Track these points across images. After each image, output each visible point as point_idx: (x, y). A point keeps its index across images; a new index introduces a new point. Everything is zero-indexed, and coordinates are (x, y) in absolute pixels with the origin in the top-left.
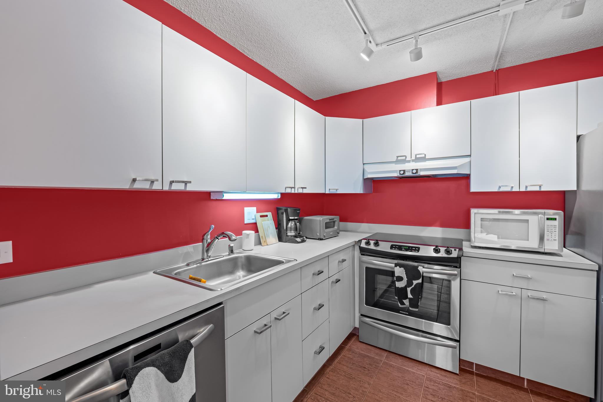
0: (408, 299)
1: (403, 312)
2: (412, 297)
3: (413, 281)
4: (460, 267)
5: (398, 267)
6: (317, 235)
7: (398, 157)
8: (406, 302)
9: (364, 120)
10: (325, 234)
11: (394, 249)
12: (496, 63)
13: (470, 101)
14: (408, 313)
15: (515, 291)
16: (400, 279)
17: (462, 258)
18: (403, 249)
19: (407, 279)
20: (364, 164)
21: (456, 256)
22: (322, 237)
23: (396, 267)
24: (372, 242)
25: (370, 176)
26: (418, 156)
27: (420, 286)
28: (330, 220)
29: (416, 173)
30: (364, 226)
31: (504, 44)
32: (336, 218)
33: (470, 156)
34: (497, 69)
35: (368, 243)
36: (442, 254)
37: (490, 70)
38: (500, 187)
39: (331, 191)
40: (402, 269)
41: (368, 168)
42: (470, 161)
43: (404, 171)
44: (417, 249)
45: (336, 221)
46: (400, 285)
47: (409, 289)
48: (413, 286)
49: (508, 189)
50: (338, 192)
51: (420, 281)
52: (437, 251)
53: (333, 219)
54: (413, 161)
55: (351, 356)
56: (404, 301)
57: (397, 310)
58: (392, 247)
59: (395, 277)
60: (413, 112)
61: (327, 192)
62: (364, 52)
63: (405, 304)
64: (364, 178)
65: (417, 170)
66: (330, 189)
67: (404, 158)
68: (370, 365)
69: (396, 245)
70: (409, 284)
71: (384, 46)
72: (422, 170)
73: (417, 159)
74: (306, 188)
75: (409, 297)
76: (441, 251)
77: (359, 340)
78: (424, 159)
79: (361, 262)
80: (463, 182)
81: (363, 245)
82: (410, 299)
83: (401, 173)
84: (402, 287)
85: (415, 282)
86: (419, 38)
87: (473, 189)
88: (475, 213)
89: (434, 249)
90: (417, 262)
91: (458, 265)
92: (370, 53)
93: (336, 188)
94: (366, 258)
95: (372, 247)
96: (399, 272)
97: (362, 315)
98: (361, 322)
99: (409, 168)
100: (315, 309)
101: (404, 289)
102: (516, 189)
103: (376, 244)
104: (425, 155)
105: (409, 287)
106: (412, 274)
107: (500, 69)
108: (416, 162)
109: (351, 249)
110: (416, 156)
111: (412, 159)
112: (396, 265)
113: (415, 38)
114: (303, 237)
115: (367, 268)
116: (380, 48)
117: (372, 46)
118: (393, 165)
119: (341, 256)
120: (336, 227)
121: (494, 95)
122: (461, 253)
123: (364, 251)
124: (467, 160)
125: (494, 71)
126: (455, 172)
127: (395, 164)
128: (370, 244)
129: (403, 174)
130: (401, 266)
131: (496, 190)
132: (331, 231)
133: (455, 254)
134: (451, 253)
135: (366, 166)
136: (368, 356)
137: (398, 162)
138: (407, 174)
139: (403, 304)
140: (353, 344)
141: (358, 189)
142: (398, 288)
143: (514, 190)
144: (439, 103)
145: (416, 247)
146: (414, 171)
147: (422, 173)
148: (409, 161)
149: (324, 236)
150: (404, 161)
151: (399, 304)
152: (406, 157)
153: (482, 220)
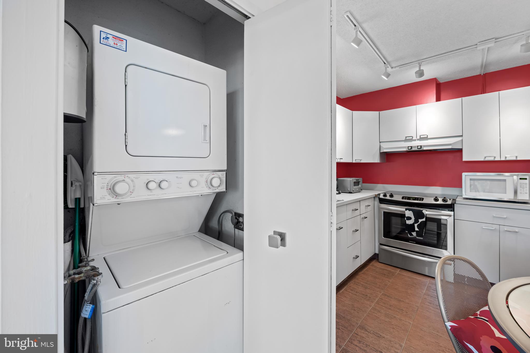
0: (415, 232)
1: (411, 242)
2: (418, 230)
3: (419, 220)
4: (454, 211)
5: (408, 211)
6: (348, 190)
7: (406, 137)
8: (414, 234)
9: (380, 112)
10: (354, 189)
11: (404, 199)
12: (483, 70)
13: (461, 98)
14: (415, 242)
15: (495, 227)
16: (409, 218)
17: (455, 205)
18: (411, 199)
19: (414, 218)
20: (380, 142)
21: (450, 203)
22: (352, 191)
23: (406, 210)
24: (388, 195)
25: (385, 151)
26: (421, 137)
27: (424, 224)
28: (357, 180)
29: (420, 148)
30: (380, 186)
31: (486, 60)
32: (360, 180)
33: (462, 136)
34: (484, 74)
35: (385, 195)
36: (440, 202)
37: (478, 74)
38: (485, 157)
39: (356, 161)
40: (411, 212)
41: (383, 145)
42: (462, 140)
43: (411, 147)
44: (422, 199)
45: (360, 181)
46: (409, 222)
47: (416, 225)
48: (419, 223)
49: (492, 159)
50: (362, 162)
51: (424, 220)
52: (436, 200)
53: (358, 180)
54: (418, 140)
55: (375, 269)
56: (413, 233)
57: (407, 240)
58: (403, 198)
59: (406, 218)
60: (417, 106)
61: (354, 162)
62: (384, 75)
63: (413, 235)
64: (381, 152)
65: (421, 146)
66: (356, 160)
67: (411, 138)
68: (389, 273)
69: (406, 197)
70: (416, 221)
71: (397, 68)
72: (425, 146)
73: (421, 139)
74: (342, 159)
75: (416, 230)
76: (439, 200)
77: (379, 261)
78: (426, 138)
79: (380, 208)
80: (458, 154)
81: (381, 196)
82: (417, 231)
83: (409, 149)
84: (411, 224)
85: (420, 221)
86: (422, 64)
87: (465, 159)
88: (465, 175)
89: (434, 199)
90: (422, 208)
91: (452, 209)
92: (388, 75)
93: (361, 159)
94: (383, 206)
95: (388, 197)
96: (409, 214)
97: (380, 244)
98: (380, 249)
99: (415, 144)
100: (353, 231)
101: (413, 225)
102: (498, 159)
103: (391, 196)
104: (427, 136)
105: (416, 224)
106: (419, 215)
107: (487, 73)
108: (420, 141)
109: (373, 199)
110: (420, 136)
111: (417, 138)
112: (406, 209)
113: (419, 64)
114: (339, 191)
115: (384, 212)
116: (394, 69)
117: (389, 70)
118: (403, 143)
119: (367, 203)
120: (360, 186)
121: (481, 94)
122: (454, 202)
123: (382, 201)
124: (460, 139)
125: (482, 75)
126: (450, 147)
127: (404, 142)
128: (386, 196)
129: (411, 149)
130: (410, 210)
131: (482, 159)
132: (357, 188)
133: (449, 202)
134: (447, 201)
135: (381, 144)
136: (386, 270)
137: (406, 140)
138: (413, 149)
139: (412, 235)
140: (374, 263)
141: (376, 159)
142: (408, 224)
143: (496, 159)
144: (438, 99)
145: (420, 198)
146: (419, 147)
147: (425, 148)
148: (415, 140)
149: (353, 191)
150: (412, 140)
151: (409, 235)
152: (413, 137)
153: (471, 180)
